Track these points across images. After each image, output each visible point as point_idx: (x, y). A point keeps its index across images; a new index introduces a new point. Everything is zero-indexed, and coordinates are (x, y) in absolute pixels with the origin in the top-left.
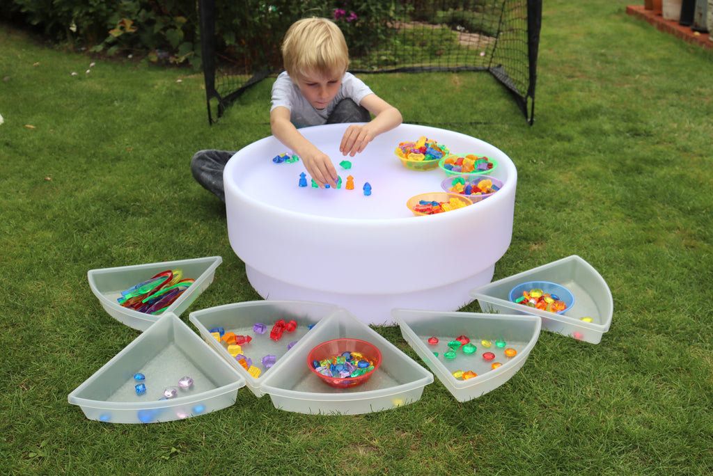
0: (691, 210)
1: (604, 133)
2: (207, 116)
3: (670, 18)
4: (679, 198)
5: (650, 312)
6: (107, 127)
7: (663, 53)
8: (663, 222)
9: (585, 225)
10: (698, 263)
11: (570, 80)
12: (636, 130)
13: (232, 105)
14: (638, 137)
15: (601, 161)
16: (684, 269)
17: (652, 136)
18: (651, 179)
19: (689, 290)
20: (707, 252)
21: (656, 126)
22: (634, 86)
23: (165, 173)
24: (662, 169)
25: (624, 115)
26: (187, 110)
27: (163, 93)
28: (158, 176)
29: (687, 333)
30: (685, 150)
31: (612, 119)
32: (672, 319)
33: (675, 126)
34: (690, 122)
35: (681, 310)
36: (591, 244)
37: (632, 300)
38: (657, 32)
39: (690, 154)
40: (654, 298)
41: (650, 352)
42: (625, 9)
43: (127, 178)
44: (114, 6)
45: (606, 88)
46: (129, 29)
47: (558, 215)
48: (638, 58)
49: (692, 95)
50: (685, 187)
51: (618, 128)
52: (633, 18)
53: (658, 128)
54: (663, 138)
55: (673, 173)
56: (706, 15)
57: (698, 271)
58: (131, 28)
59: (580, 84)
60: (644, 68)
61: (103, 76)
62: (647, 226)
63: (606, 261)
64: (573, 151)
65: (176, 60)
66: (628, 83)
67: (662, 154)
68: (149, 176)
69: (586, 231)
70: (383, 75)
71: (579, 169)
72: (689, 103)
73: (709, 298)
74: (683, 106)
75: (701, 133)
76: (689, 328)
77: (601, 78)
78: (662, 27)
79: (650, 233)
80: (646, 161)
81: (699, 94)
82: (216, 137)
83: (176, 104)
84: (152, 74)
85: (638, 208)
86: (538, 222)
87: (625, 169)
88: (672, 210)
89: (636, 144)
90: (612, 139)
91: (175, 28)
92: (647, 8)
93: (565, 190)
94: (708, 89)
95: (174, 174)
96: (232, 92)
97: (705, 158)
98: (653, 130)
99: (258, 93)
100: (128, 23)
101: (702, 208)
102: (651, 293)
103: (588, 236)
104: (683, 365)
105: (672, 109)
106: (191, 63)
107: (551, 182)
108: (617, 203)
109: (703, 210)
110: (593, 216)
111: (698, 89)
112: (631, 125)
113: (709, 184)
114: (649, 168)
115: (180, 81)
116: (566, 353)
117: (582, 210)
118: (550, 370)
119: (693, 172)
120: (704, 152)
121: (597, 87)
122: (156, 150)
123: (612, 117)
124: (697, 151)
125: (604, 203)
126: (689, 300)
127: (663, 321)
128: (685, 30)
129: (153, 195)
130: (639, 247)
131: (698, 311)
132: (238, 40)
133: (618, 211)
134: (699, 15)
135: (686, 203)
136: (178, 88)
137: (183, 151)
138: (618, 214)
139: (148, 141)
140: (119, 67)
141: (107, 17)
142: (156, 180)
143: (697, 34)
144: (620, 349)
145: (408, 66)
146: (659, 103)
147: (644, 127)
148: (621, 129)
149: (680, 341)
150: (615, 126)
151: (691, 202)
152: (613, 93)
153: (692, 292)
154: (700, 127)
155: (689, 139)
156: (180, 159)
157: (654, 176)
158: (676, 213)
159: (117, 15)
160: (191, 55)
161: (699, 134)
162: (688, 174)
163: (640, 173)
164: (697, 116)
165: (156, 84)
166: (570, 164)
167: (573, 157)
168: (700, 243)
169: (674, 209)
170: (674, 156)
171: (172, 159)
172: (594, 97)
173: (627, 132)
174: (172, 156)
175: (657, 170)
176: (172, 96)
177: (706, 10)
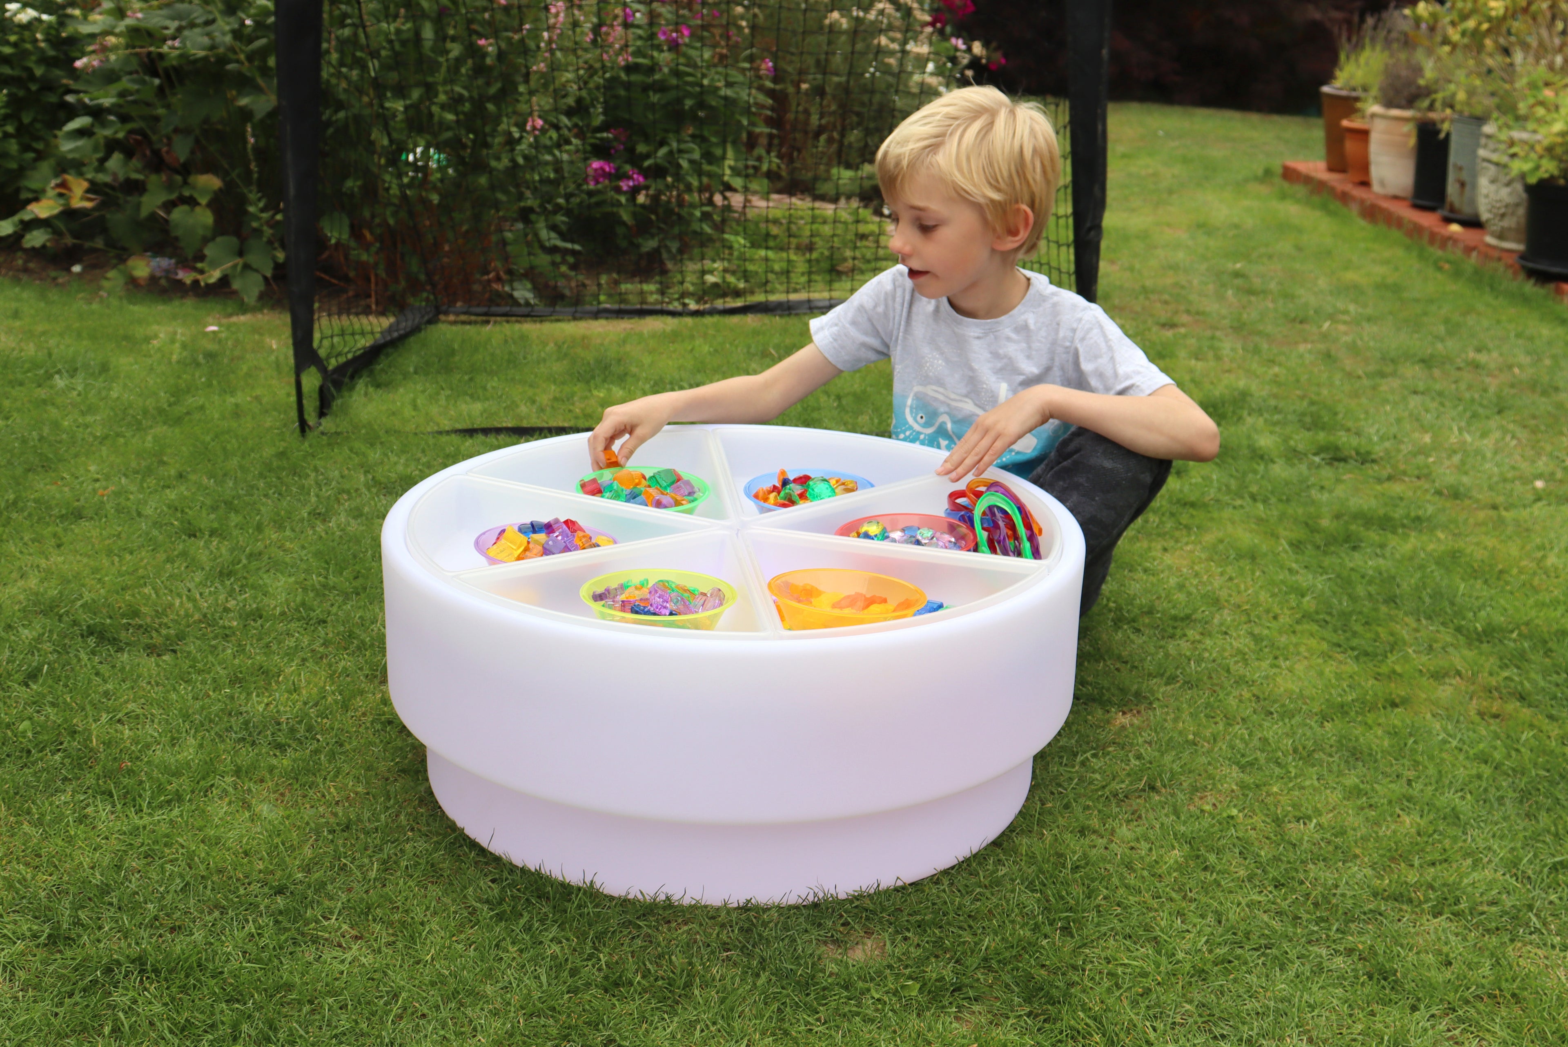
0: (1484, 631)
1: (1259, 456)
2: (294, 414)
3: (1391, 190)
4: (1452, 604)
5: (1412, 866)
6: (41, 439)
7: (1380, 271)
8: (1422, 660)
9: (1238, 669)
10: (1513, 753)
11: (1169, 334)
12: (1337, 449)
13: (352, 388)
14: (1342, 464)
15: (1260, 521)
16: (1483, 766)
17: (1373, 461)
18: (1381, 561)
19: (1497, 816)
20: (1532, 726)
21: (1382, 439)
22: (1321, 346)
23: (201, 550)
24: (1406, 537)
25: (1303, 414)
26: (241, 398)
27: (175, 357)
28: (184, 554)
29: (1504, 913)
30: (1456, 494)
31: (1275, 424)
32: (1466, 881)
33: (1427, 439)
34: (1460, 429)
35: (1485, 860)
36: (1255, 712)
37: (1365, 839)
38: (1362, 223)
39: (1467, 502)
40: (1419, 834)
41: (1423, 956)
42: (1280, 171)
43: (106, 562)
44: (40, 146)
45: (1256, 351)
46: (78, 202)
47: (1171, 647)
48: (1322, 283)
49: (1459, 369)
50: (1463, 579)
51: (1292, 443)
52: (1300, 190)
53: (1387, 444)
54: (1402, 467)
55: (1431, 547)
56: (1474, 186)
57: (1513, 770)
58: (83, 198)
59: (1192, 341)
60: (1340, 305)
61: (16, 315)
62: (1384, 669)
63: (1295, 751)
64: (1193, 498)
65: (199, 277)
66: (1305, 341)
67: (1403, 504)
68: (161, 556)
69: (1240, 681)
70: (715, 319)
71: (1209, 538)
72: (1453, 386)
73: (1549, 832)
74: (1440, 394)
75: (1489, 455)
76: (1508, 902)
77: (1239, 328)
78: (1371, 213)
79: (1393, 685)
80: (1367, 520)
81: (1476, 366)
82: (319, 463)
83: (210, 385)
84: (138, 310)
85: (1358, 628)
86: (1126, 662)
87: (1318, 539)
88: (1438, 631)
89: (1338, 481)
90: (1279, 470)
91: (192, 202)
92: (1331, 169)
93: (1181, 587)
94: (1495, 354)
95: (223, 550)
96: (350, 356)
97: (1504, 513)
98: (1377, 448)
99: (414, 358)
100: (78, 187)
101: (1510, 627)
102: (1409, 822)
103: (1246, 695)
104: (1504, 985)
105: (1414, 402)
106: (236, 285)
107: (1145, 571)
108: (1307, 616)
109: (1512, 631)
110: (1252, 646)
111: (1471, 355)
112: (1322, 436)
113: (1521, 572)
114: (1374, 535)
115: (214, 328)
116: (1222, 962)
117: (1226, 633)
118: (1190, 1002)
119: (1478, 544)
120: (1500, 500)
121: (1233, 350)
122: (171, 495)
123: (1276, 417)
124: (1484, 496)
125: (1275, 618)
126: (1502, 838)
127: (1445, 885)
128: (1428, 220)
129: (177, 602)
130: (1370, 718)
131: (1525, 860)
132: (356, 232)
133: (1312, 635)
134: (1457, 186)
135: (1471, 615)
136: (212, 347)
137: (239, 497)
138: (1313, 642)
139: (149, 471)
140: (53, 295)
141: (21, 171)
142: (180, 566)
143: (1455, 228)
144: (1350, 952)
145: (773, 298)
146: (1385, 385)
147: (1354, 441)
148: (1301, 447)
149: (1488, 931)
150: (1286, 439)
151: (1483, 614)
152: (1272, 362)
153: (1505, 819)
154: (1485, 442)
155: (1462, 468)
156: (232, 515)
157: (1388, 555)
158: (1449, 639)
159: (45, 167)
160: (235, 267)
161: (1484, 458)
162: (1468, 551)
163: (1354, 548)
164: (1475, 416)
165: (156, 336)
166: (1188, 528)
167: (1191, 510)
168: (1512, 706)
169: (1442, 628)
170: (1430, 510)
171: (212, 516)
172: (1229, 371)
173: (1315, 454)
174: (214, 509)
175: (1393, 541)
176: (198, 365)
177: (1474, 176)
